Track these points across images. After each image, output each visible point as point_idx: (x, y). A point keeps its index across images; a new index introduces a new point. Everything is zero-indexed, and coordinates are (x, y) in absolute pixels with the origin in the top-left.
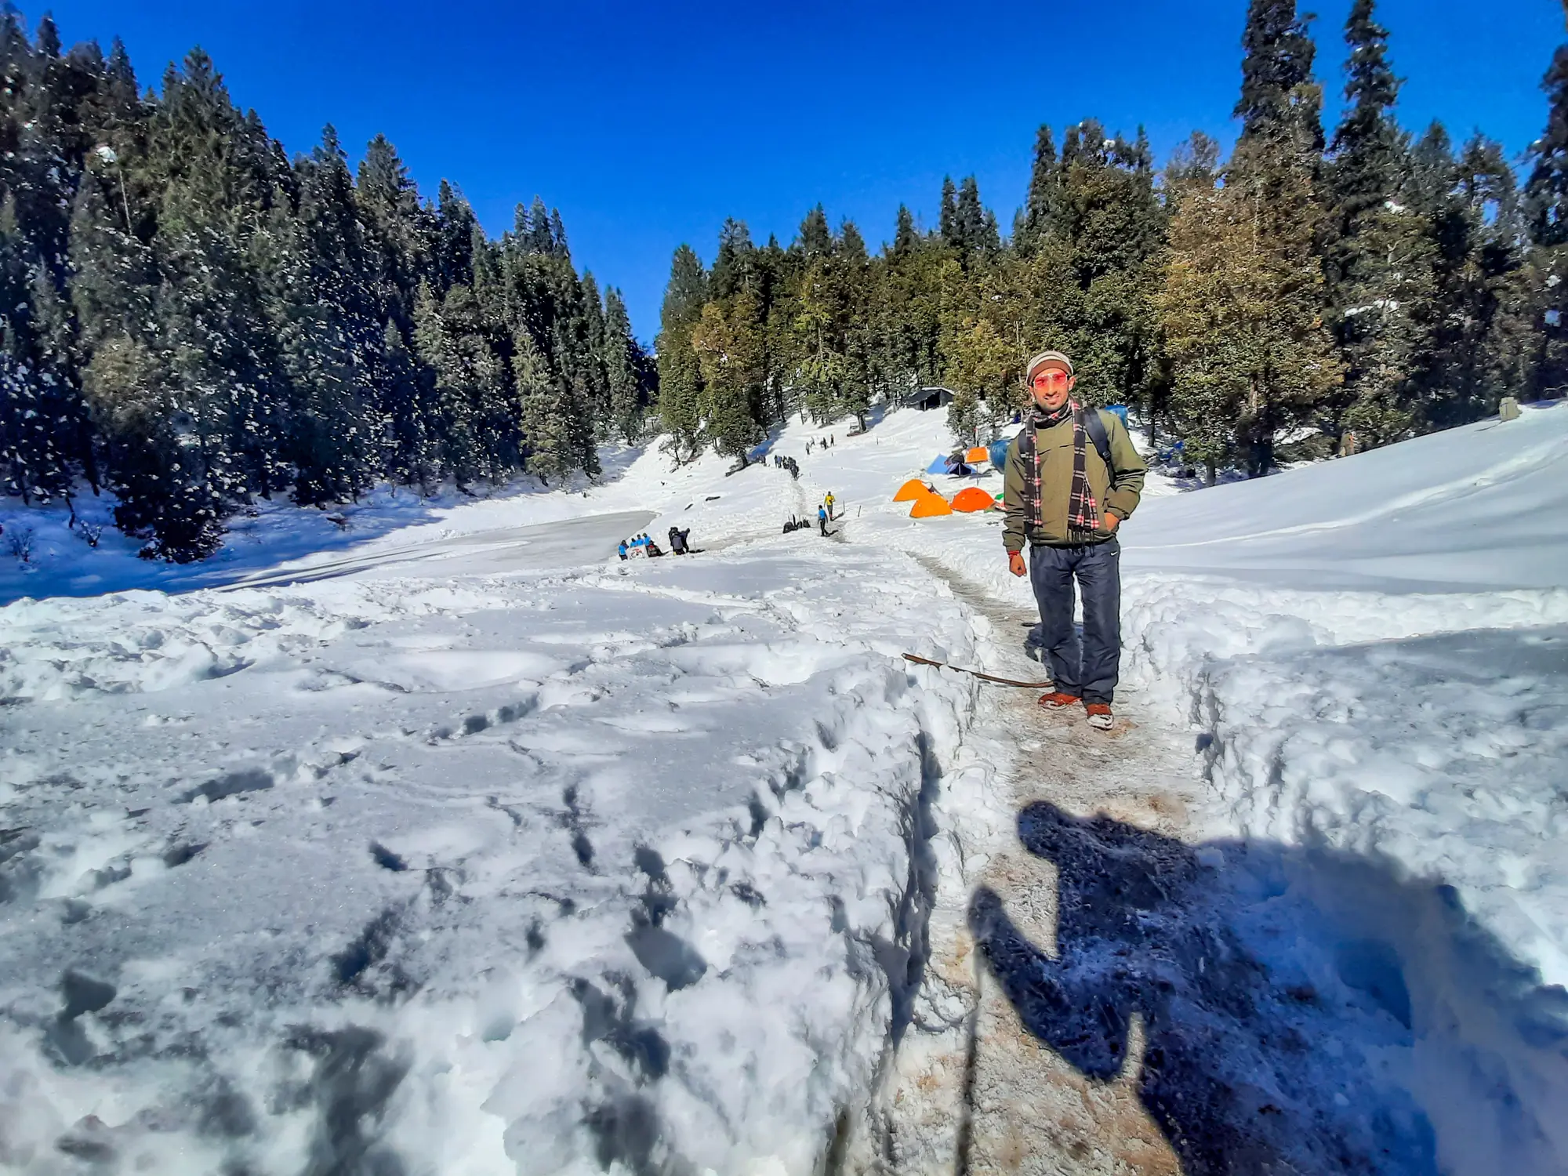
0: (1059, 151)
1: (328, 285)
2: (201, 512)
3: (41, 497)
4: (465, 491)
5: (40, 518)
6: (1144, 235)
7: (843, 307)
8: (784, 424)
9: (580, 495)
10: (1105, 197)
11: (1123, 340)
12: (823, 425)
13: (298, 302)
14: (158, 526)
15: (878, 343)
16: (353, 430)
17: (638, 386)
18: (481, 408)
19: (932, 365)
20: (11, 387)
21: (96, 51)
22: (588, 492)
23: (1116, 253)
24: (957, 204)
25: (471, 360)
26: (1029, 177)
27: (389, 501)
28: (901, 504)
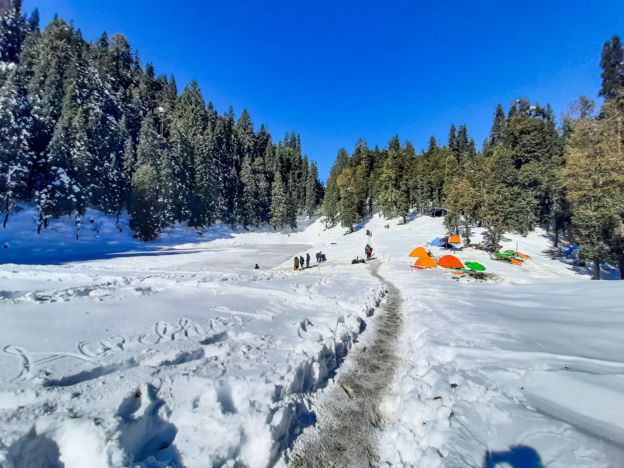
0: (506, 115)
1: (218, 154)
2: (156, 224)
3: (111, 213)
4: (246, 228)
5: (107, 219)
6: (551, 147)
7: (401, 171)
8: (371, 217)
9: (287, 235)
10: (530, 129)
11: (539, 193)
12: (388, 219)
13: (205, 158)
14: (141, 227)
15: (415, 188)
16: (213, 202)
17: (317, 197)
18: (258, 199)
19: (440, 198)
20: (110, 176)
21: (166, 78)
22: (290, 234)
23: (536, 154)
24: (456, 134)
25: (258, 183)
26: (492, 124)
27: (219, 229)
28: (412, 258)
